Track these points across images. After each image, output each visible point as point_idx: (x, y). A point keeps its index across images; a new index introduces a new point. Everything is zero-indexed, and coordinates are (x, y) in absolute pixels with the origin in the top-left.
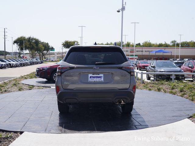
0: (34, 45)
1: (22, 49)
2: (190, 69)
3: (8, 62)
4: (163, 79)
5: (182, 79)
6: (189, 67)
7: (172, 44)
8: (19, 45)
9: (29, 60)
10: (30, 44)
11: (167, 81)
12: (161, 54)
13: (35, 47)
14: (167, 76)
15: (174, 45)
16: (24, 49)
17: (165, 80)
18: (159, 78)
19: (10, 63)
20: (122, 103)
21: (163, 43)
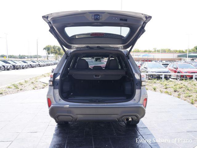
0: (58, 51)
1: (49, 54)
2: (175, 69)
3: (37, 63)
4: (155, 79)
5: (169, 78)
6: (174, 68)
7: (154, 50)
8: (47, 51)
9: (53, 62)
10: (55, 50)
11: (158, 80)
12: (146, 57)
13: (58, 52)
14: (157, 76)
15: (155, 51)
16: (50, 53)
17: (156, 79)
18: (151, 77)
19: (39, 63)
20: (129, 120)
21: (148, 50)
